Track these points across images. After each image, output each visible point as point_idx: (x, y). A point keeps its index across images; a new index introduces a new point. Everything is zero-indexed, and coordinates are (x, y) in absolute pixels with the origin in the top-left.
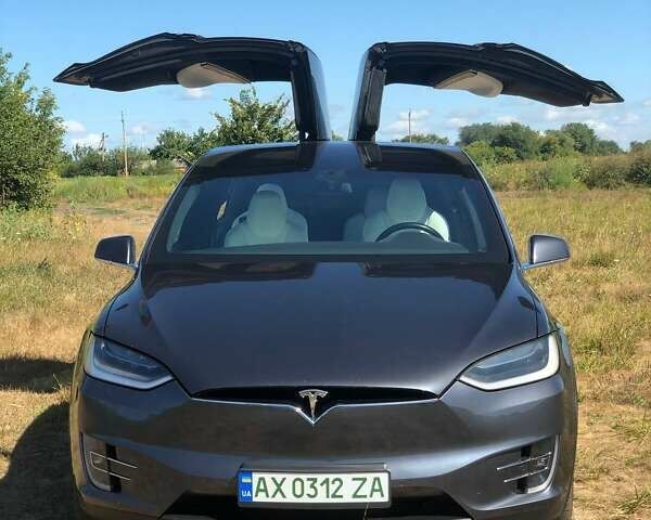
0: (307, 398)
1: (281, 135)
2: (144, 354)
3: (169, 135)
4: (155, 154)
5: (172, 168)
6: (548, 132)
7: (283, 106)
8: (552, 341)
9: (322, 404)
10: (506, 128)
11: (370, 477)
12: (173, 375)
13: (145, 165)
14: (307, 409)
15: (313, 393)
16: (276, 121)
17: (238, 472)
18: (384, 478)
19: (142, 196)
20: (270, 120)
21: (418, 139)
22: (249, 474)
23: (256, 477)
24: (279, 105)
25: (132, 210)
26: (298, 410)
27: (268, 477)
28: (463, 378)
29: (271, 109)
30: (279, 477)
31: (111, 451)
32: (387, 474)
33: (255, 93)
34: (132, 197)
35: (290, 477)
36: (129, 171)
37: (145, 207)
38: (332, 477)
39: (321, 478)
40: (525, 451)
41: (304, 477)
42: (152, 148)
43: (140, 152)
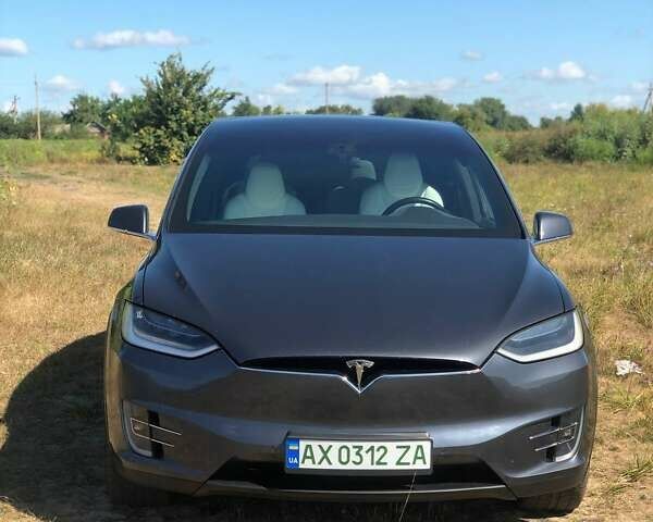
0: (354, 368)
1: (205, 103)
2: (187, 323)
3: (82, 99)
4: (68, 118)
5: (87, 133)
6: (460, 106)
7: (208, 73)
8: (575, 316)
9: (369, 374)
10: (421, 101)
11: (413, 445)
12: (220, 345)
13: (58, 129)
14: (353, 379)
15: (360, 363)
16: (201, 89)
17: (285, 440)
18: (427, 446)
19: (64, 161)
20: (195, 87)
21: (333, 110)
22: (297, 441)
23: (303, 444)
24: (205, 73)
25: (56, 175)
26: (345, 379)
27: (315, 444)
28: (500, 351)
29: (197, 77)
30: (326, 445)
31: (154, 418)
32: (429, 443)
33: (180, 59)
34: (52, 162)
35: (337, 445)
36: (43, 135)
37: (70, 173)
38: (377, 445)
39: (366, 445)
40: (555, 421)
41: (350, 445)
42: (66, 112)
43: (54, 116)
